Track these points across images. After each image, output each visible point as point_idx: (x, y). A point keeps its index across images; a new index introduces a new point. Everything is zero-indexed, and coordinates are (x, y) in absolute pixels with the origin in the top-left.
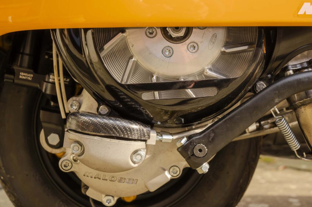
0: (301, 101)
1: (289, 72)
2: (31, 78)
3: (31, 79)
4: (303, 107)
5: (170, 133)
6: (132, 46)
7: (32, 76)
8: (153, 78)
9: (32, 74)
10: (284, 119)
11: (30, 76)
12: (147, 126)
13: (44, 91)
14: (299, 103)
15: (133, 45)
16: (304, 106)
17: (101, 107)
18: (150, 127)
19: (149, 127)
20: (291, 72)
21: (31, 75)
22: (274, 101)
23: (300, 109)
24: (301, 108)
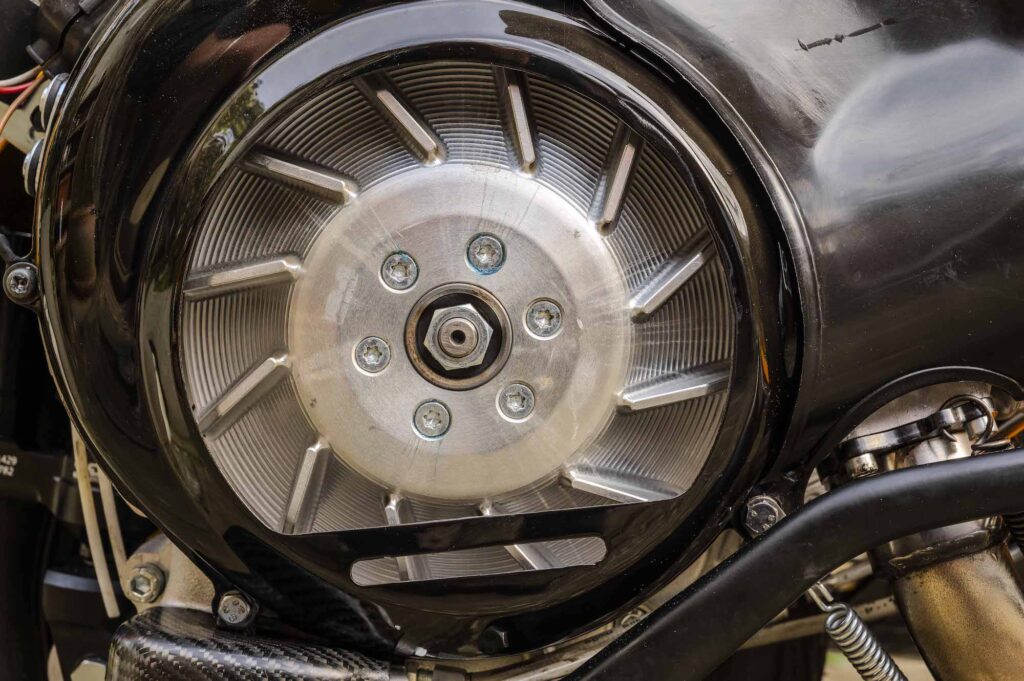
0: (907, 557)
1: (858, 461)
2: (12, 469)
3: (10, 474)
4: (913, 574)
5: (469, 671)
6: (312, 405)
7: (14, 460)
8: (388, 507)
9: (12, 455)
10: (851, 615)
11: (8, 463)
12: (377, 667)
13: (54, 509)
14: (901, 561)
15: (315, 400)
16: (919, 573)
17: (225, 598)
18: (386, 671)
19: (383, 669)
20: (868, 461)
21: (10, 458)
22: (803, 576)
23: (906, 581)
24: (909, 578)
